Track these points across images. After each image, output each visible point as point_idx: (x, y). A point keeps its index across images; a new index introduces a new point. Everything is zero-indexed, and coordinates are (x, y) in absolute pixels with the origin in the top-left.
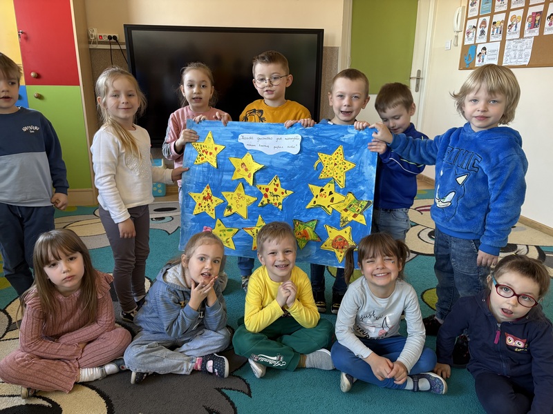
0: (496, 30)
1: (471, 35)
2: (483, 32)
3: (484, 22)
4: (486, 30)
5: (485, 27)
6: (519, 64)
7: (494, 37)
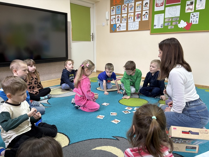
0: (124, 19)
1: (113, 21)
2: (118, 20)
3: (118, 17)
4: (120, 19)
5: (119, 18)
6: (134, 29)
7: (123, 21)
